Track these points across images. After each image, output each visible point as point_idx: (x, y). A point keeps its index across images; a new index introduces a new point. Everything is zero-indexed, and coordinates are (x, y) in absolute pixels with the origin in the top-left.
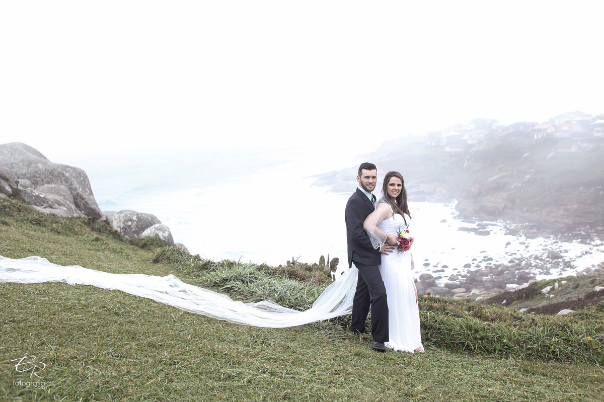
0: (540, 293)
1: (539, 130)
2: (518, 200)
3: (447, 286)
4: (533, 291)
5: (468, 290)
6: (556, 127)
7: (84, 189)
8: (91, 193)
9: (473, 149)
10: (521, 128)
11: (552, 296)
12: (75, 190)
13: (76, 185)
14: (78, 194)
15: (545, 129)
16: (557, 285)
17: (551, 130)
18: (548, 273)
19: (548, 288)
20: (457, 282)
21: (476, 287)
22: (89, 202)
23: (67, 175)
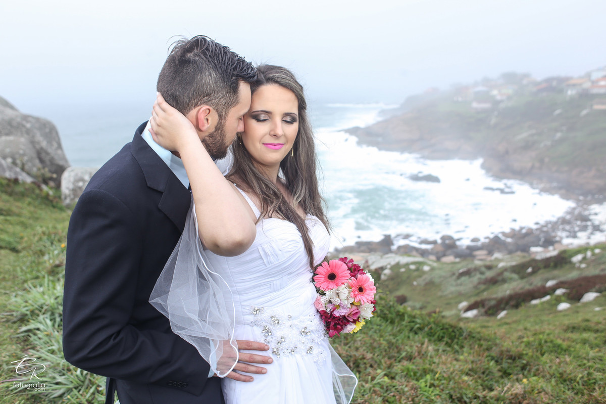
0: (570, 262)
1: (574, 85)
2: (547, 160)
3: (469, 248)
4: (562, 260)
5: (490, 253)
6: (593, 82)
7: (50, 142)
8: (60, 146)
9: (502, 106)
10: (554, 83)
11: (583, 266)
12: (39, 143)
13: (39, 137)
14: (42, 148)
15: (580, 85)
16: (589, 254)
17: (587, 85)
18: (575, 237)
19: (579, 257)
20: (479, 244)
21: (499, 251)
22: (56, 157)
23: (28, 125)
